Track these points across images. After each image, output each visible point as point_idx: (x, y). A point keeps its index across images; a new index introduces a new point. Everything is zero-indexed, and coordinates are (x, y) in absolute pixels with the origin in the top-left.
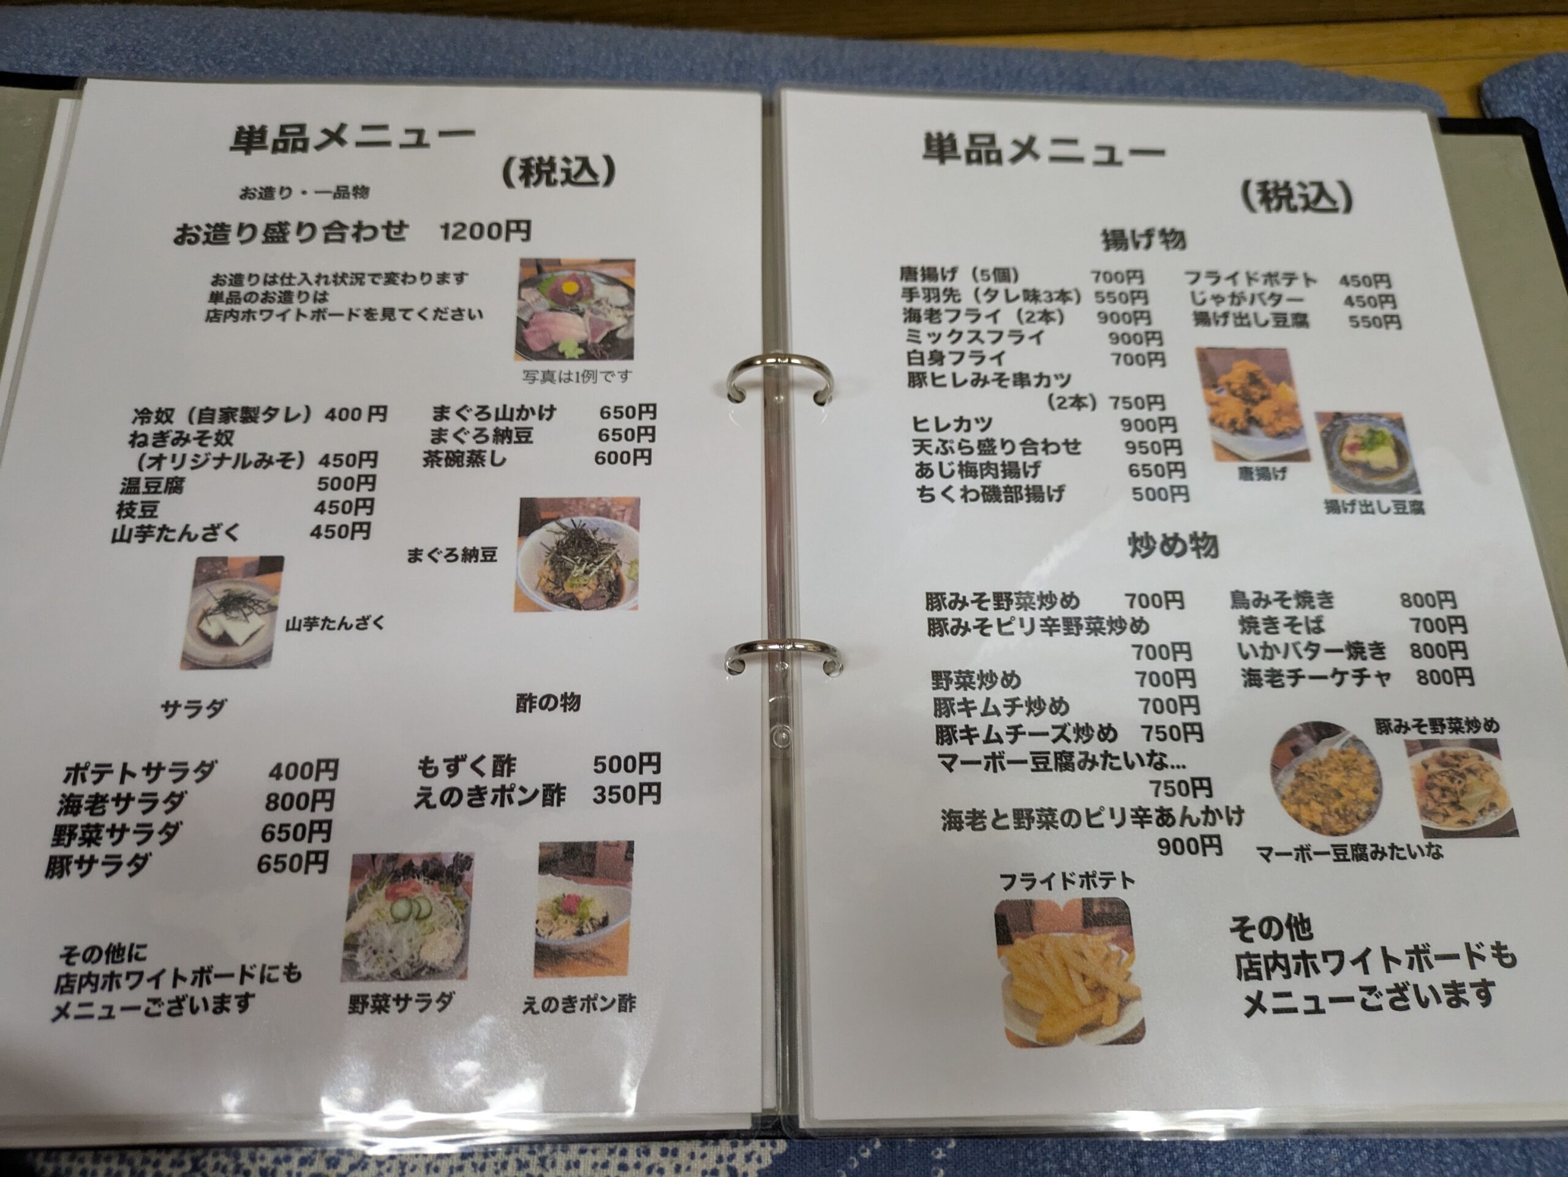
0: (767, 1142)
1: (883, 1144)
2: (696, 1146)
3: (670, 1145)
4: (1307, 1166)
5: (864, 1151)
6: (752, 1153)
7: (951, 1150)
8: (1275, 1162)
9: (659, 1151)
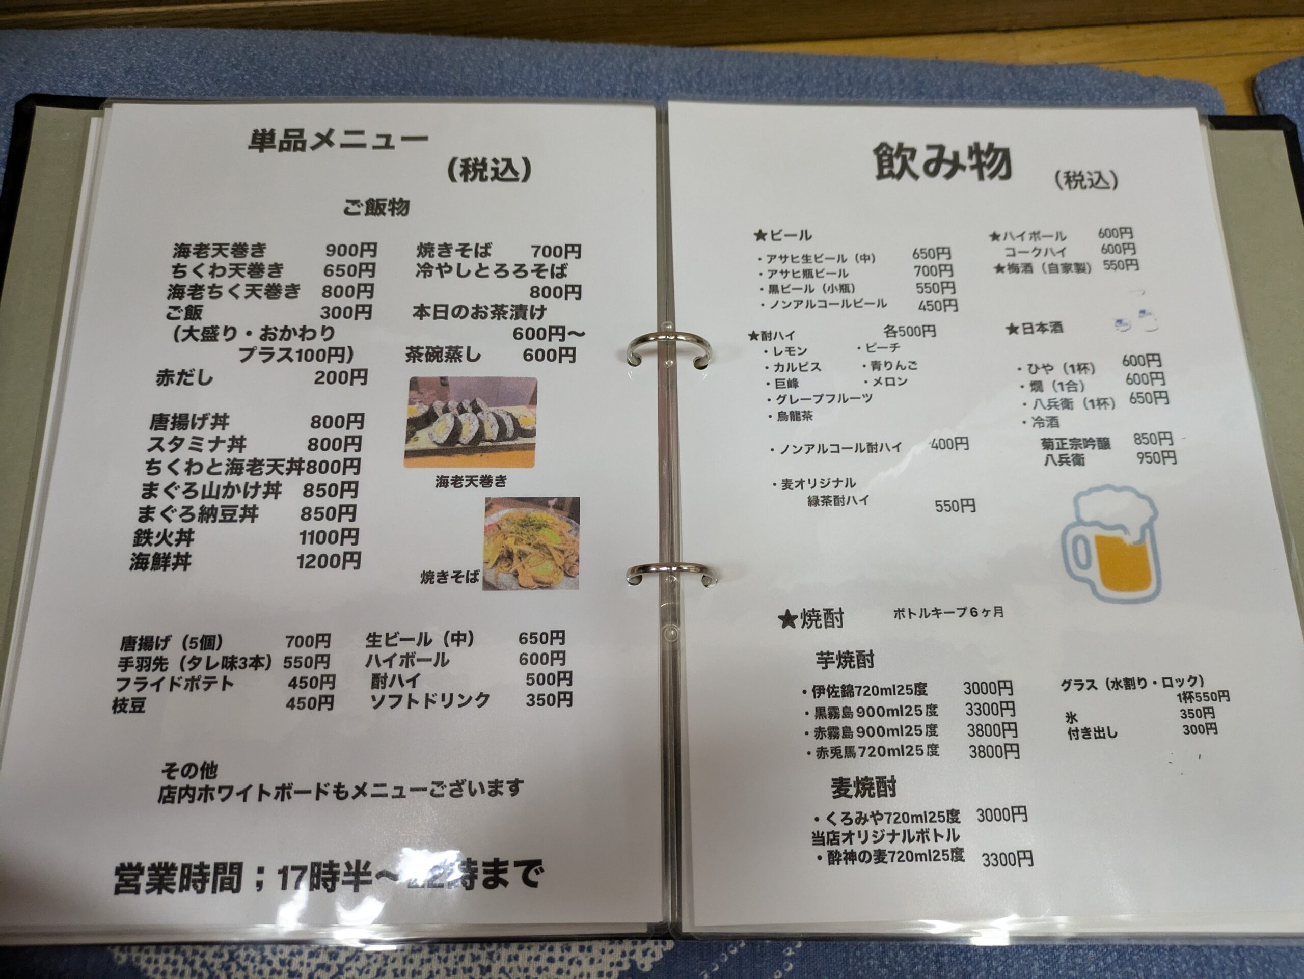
0: (660, 942)
1: (747, 944)
2: (605, 944)
3: (586, 944)
4: (1070, 964)
5: (733, 949)
6: (648, 949)
7: (798, 949)
8: (1045, 961)
9: (578, 948)
